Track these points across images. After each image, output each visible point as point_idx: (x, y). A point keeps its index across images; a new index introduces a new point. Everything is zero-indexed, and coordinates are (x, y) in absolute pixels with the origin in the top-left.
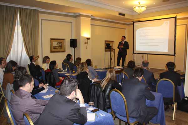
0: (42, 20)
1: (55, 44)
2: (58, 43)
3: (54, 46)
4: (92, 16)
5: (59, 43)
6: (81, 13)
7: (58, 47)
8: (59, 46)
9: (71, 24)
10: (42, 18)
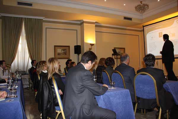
0: (46, 28)
1: (59, 51)
2: (62, 50)
3: (58, 53)
4: (96, 22)
5: (64, 50)
6: (84, 20)
7: (62, 54)
8: (64, 53)
9: (76, 31)
10: (47, 27)
